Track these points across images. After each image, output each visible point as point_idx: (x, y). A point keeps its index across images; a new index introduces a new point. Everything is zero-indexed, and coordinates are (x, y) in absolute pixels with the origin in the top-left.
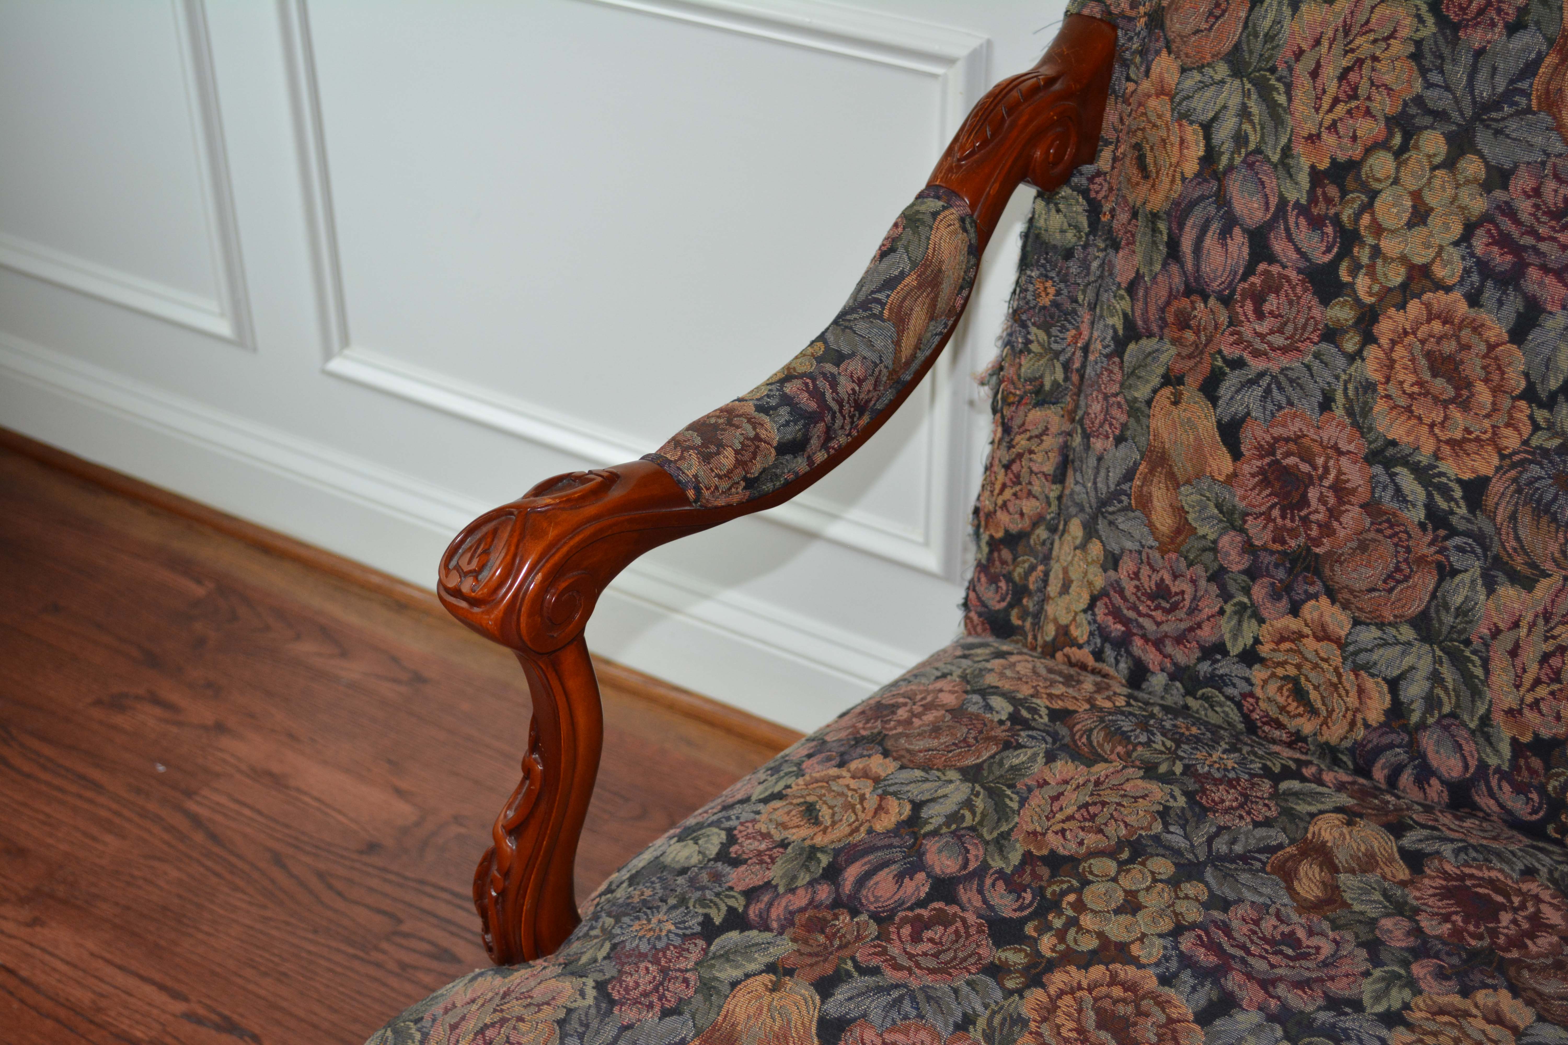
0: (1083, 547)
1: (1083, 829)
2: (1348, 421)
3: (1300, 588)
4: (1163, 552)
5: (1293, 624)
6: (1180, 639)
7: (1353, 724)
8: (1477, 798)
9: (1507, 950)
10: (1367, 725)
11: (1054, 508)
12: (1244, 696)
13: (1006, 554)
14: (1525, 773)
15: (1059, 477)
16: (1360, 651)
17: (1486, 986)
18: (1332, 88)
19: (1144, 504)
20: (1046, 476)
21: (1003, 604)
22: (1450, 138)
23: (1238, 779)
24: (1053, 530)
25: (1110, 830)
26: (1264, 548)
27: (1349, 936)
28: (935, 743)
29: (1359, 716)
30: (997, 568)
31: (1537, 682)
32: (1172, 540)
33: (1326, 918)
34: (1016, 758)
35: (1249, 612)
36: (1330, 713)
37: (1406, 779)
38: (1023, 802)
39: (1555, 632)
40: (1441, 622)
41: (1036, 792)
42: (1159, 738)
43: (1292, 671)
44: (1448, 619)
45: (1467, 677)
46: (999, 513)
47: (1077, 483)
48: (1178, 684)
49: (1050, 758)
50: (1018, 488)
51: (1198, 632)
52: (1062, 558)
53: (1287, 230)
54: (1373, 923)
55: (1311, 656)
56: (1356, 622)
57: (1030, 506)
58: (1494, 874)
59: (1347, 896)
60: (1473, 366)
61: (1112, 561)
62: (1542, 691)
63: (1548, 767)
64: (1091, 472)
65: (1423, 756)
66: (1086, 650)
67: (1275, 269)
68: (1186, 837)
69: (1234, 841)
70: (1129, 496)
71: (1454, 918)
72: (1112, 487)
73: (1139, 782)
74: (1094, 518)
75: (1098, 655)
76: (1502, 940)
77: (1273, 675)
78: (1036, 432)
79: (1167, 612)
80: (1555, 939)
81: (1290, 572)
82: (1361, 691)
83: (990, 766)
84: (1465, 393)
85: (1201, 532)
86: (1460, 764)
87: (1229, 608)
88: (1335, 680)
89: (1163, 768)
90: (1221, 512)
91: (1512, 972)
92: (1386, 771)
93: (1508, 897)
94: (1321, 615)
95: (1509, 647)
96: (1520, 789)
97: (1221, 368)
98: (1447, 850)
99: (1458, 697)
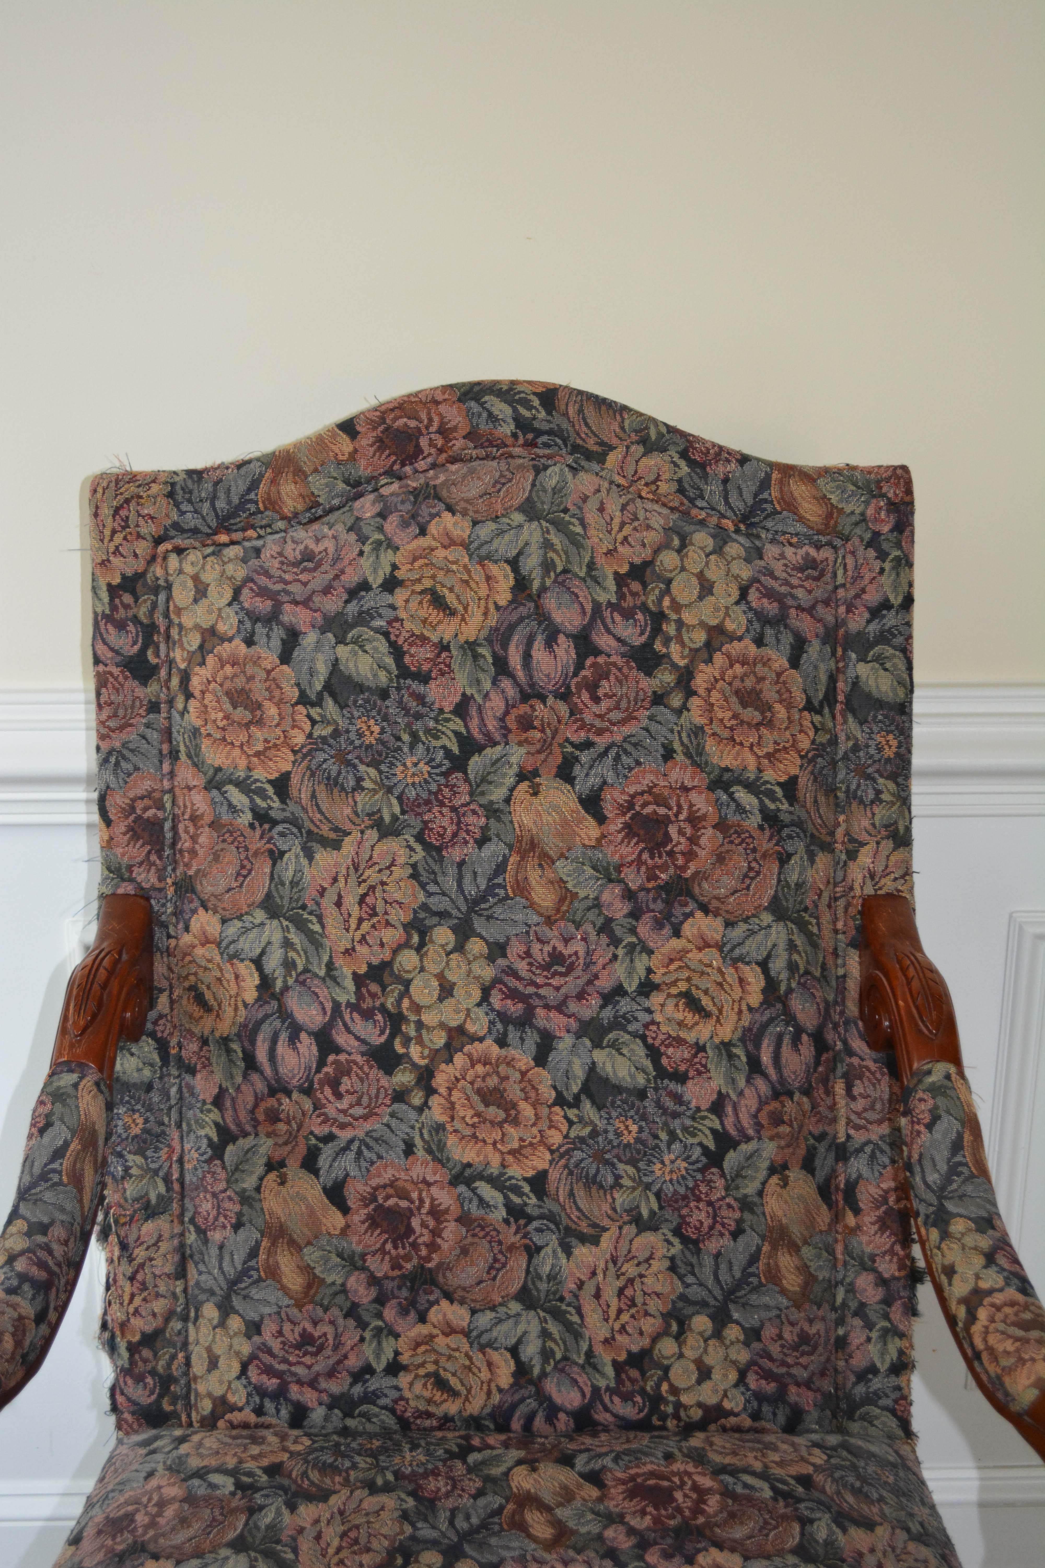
0: (222, 1324)
1: (355, 1553)
2: (429, 1158)
3: (422, 1299)
4: (299, 1306)
5: (423, 1330)
6: (331, 1374)
7: (489, 1393)
8: (596, 1416)
9: (695, 1518)
10: (500, 1390)
11: (182, 1300)
12: (395, 1402)
13: (146, 1353)
14: (628, 1383)
15: (181, 1273)
16: (482, 1333)
17: (699, 1551)
18: (355, 911)
19: (273, 1273)
20: (168, 1276)
21: (154, 1397)
22: (454, 929)
23: (437, 1468)
24: (185, 1319)
25: (375, 1545)
26: (386, 1277)
27: (592, 1554)
28: (191, 1532)
29: (493, 1385)
30: (141, 1367)
31: (620, 1311)
32: (306, 1294)
33: (568, 1547)
34: (266, 1518)
35: (385, 1332)
36: (469, 1391)
37: (539, 1422)
38: (295, 1551)
39: (623, 1270)
40: (538, 1290)
41: (300, 1539)
42: (358, 1459)
43: (431, 1368)
44: (543, 1286)
45: (568, 1326)
46: (132, 1320)
47: (200, 1273)
48: (336, 1411)
49: (292, 1508)
50: (145, 1294)
51: (346, 1362)
52: (201, 1340)
53: (345, 1025)
54: (600, 1537)
55: (446, 1351)
56: (474, 1312)
57: (159, 1306)
58: (649, 1467)
59: (571, 1524)
60: (514, 1091)
61: (254, 1328)
62: (625, 1317)
63: (643, 1374)
64: (214, 1261)
65: (549, 1399)
66: (247, 1410)
67: (342, 1057)
68: (433, 1527)
69: (468, 1517)
70: (258, 1270)
71: (649, 1509)
72: (239, 1267)
73: (371, 1499)
74: (227, 1298)
75: (259, 1411)
76: (687, 1513)
77: (417, 1376)
78: (153, 1241)
79: (315, 1354)
80: (718, 1497)
81: (412, 1289)
82: (490, 1365)
83: (250, 1532)
84: (513, 1112)
85: (329, 1280)
86: (579, 1395)
87: (368, 1335)
88: (467, 1363)
89: (380, 1481)
90: (343, 1259)
91: (708, 1532)
92: (522, 1422)
93: (669, 1480)
94: (445, 1315)
95: (593, 1292)
96: (626, 1398)
97: (315, 1146)
98: (608, 1461)
99: (565, 1343)
